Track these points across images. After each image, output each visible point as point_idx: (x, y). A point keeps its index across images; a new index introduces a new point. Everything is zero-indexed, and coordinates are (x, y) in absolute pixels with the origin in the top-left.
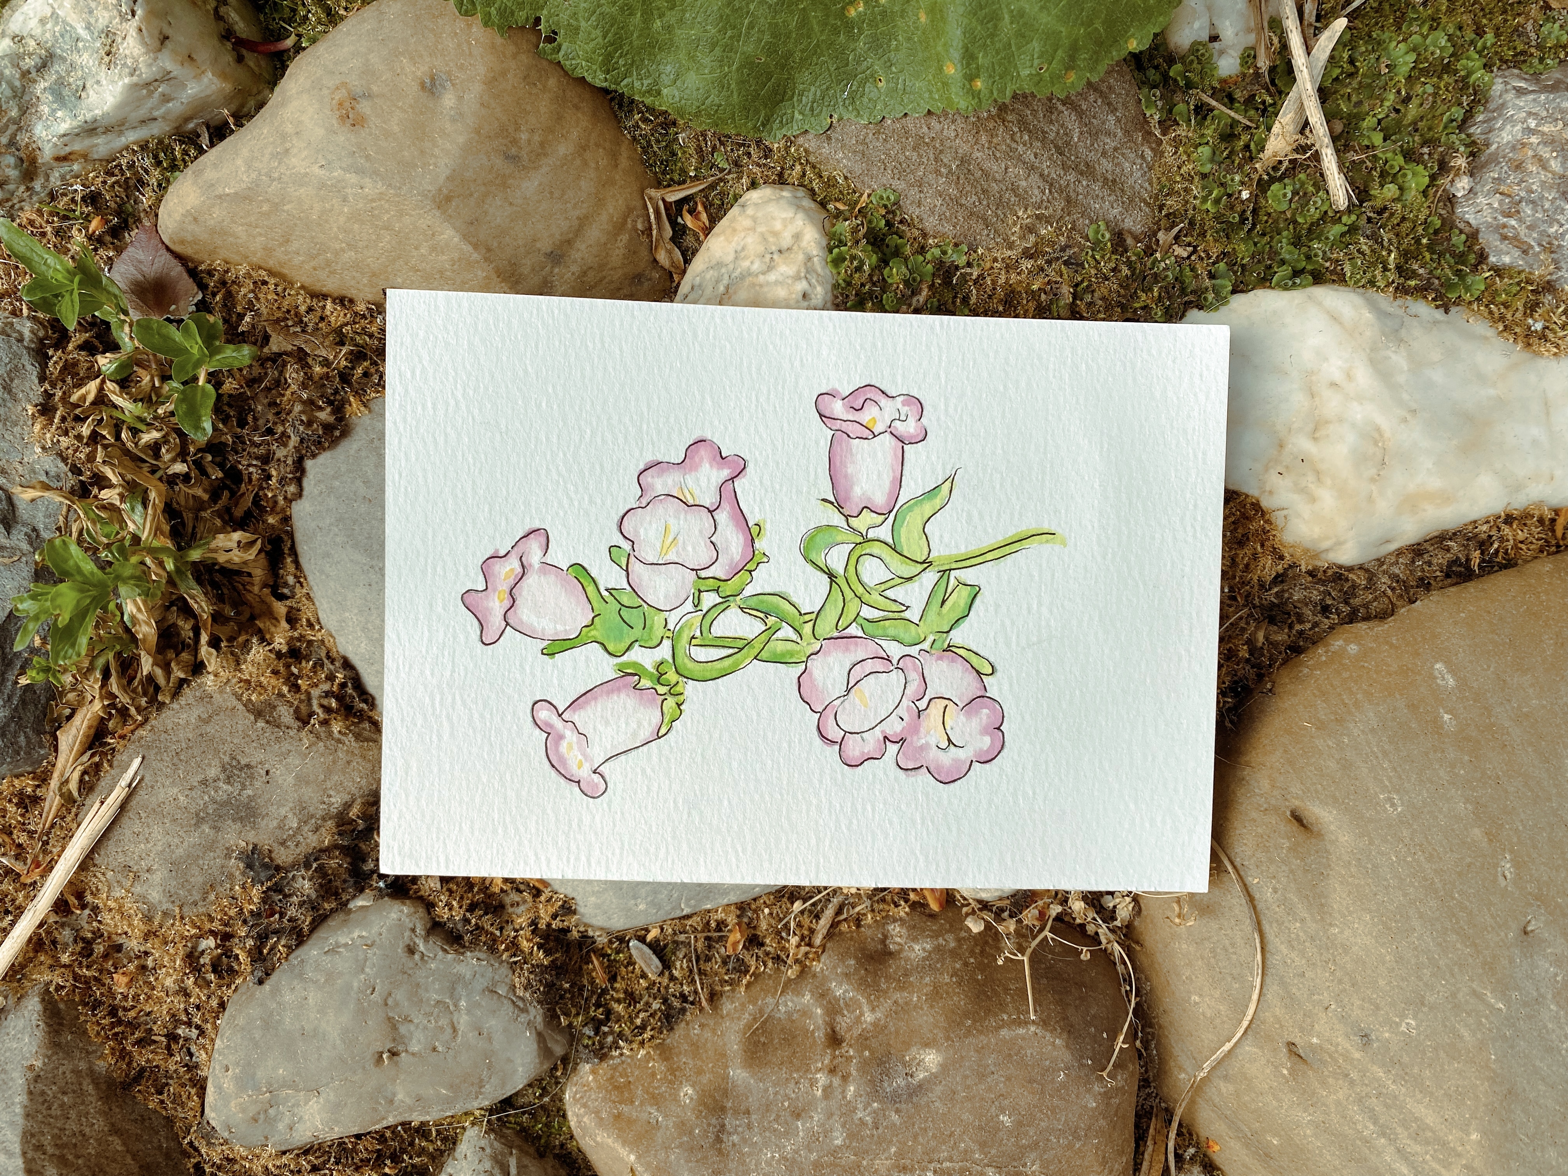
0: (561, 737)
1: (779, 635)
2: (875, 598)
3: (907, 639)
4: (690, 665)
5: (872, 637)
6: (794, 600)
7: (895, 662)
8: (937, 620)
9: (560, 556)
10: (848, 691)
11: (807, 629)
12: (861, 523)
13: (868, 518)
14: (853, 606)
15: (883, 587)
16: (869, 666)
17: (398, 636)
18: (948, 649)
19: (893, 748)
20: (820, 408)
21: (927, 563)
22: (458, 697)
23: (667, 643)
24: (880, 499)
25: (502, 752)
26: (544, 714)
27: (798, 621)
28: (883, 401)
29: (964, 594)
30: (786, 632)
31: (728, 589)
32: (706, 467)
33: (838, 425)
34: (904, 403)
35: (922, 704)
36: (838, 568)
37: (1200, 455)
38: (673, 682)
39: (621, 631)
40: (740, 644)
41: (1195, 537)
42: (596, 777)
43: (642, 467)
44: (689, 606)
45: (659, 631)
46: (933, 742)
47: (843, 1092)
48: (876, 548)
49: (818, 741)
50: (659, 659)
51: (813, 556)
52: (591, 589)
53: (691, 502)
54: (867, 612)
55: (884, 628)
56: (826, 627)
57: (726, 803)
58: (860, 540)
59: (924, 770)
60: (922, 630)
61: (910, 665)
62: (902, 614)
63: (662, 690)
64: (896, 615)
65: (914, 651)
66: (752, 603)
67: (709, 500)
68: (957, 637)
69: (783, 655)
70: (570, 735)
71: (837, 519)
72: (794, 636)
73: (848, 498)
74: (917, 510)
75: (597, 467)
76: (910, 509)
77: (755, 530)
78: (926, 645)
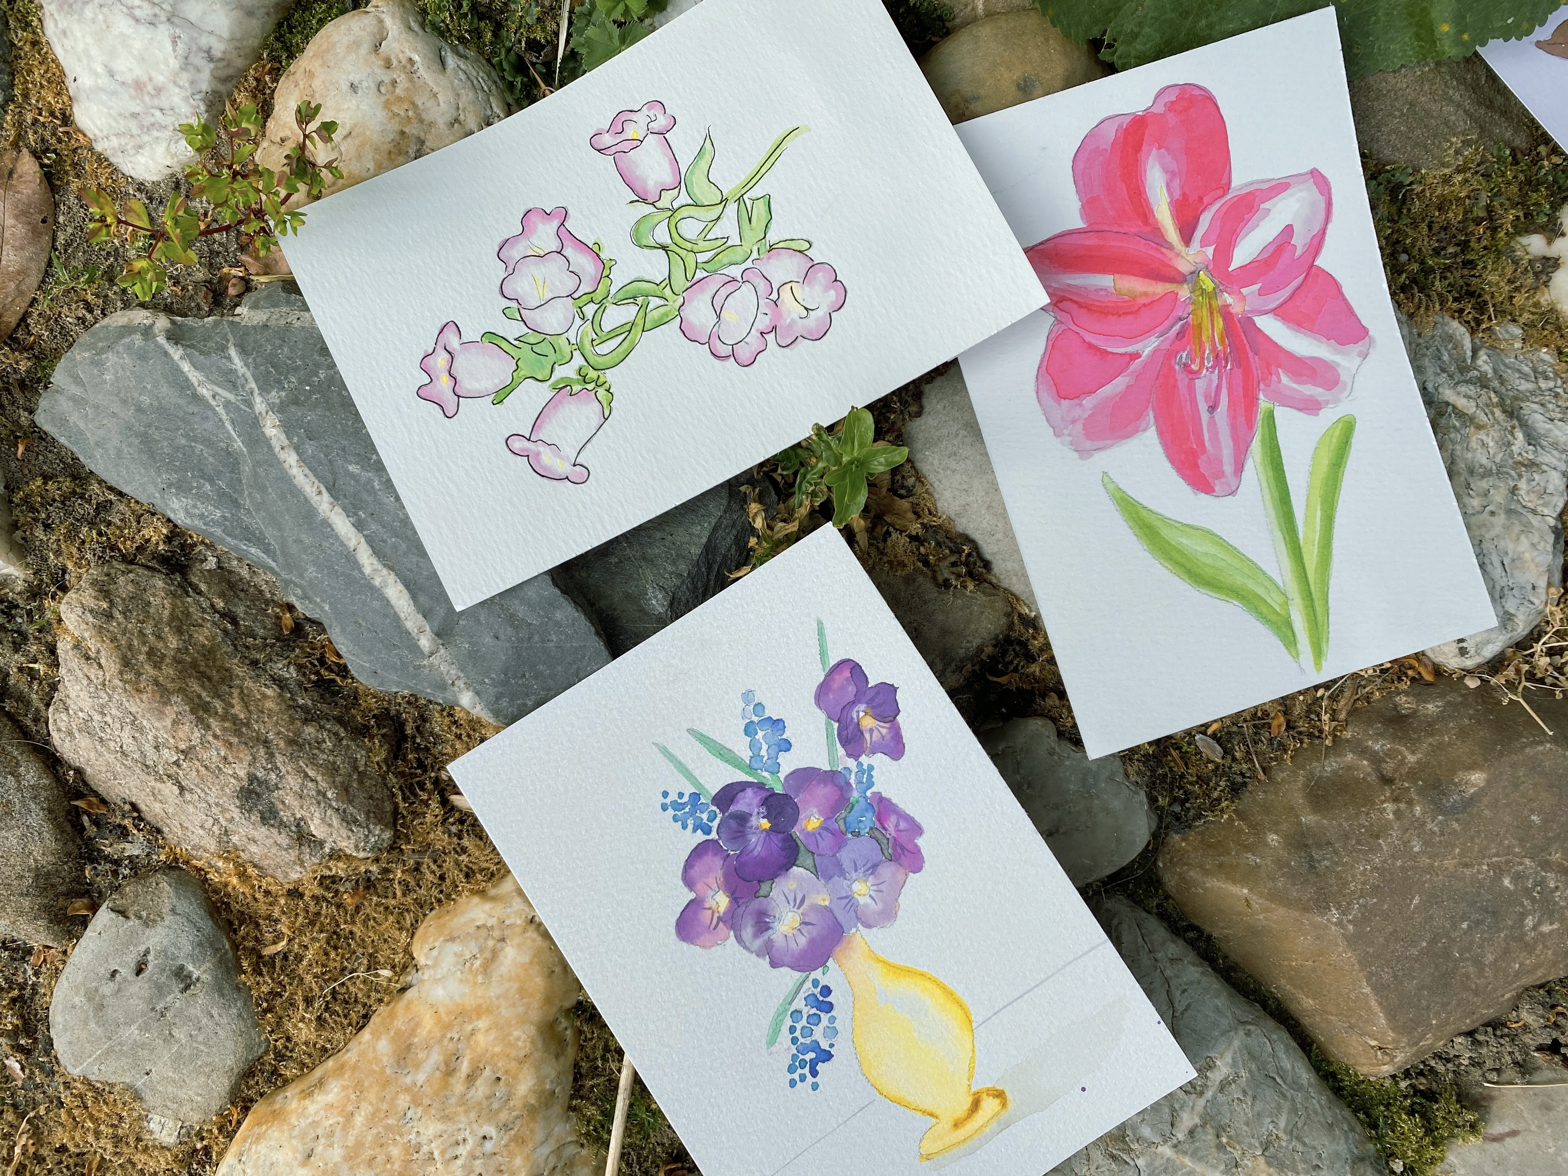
0: (538, 454)
1: (651, 307)
2: (702, 245)
3: (739, 259)
4: (600, 360)
5: (715, 272)
6: (647, 278)
7: (740, 279)
8: (753, 234)
9: (471, 333)
10: (719, 317)
11: (668, 292)
12: (664, 203)
13: (667, 197)
14: (690, 259)
15: (703, 235)
16: (723, 292)
17: (385, 442)
18: (771, 248)
19: (770, 337)
20: (596, 146)
21: (724, 201)
22: (450, 463)
23: (577, 354)
24: (668, 179)
25: (501, 485)
26: (518, 444)
27: (658, 290)
28: (634, 116)
29: (761, 206)
30: (655, 302)
31: (598, 296)
32: (541, 226)
33: (614, 150)
34: (649, 109)
35: (774, 296)
36: (666, 240)
37: (864, 12)
38: (595, 377)
39: (540, 362)
40: (628, 327)
41: (893, 68)
42: (578, 468)
43: (497, 249)
44: (579, 321)
45: (567, 349)
46: (796, 317)
47: (1412, 812)
48: (684, 212)
49: (717, 362)
50: (577, 367)
51: (644, 242)
52: (504, 345)
53: (542, 254)
54: (702, 258)
55: (720, 261)
56: (679, 283)
57: (677, 437)
58: (670, 213)
59: (800, 338)
60: (746, 248)
61: (751, 275)
62: (727, 245)
63: (590, 386)
64: (723, 248)
65: (748, 263)
66: (620, 296)
67: (555, 245)
68: (773, 237)
69: (661, 319)
70: (541, 448)
71: (648, 209)
72: (661, 302)
73: (646, 192)
74: (697, 171)
75: (467, 263)
76: (692, 173)
77: (596, 248)
78: (755, 255)
